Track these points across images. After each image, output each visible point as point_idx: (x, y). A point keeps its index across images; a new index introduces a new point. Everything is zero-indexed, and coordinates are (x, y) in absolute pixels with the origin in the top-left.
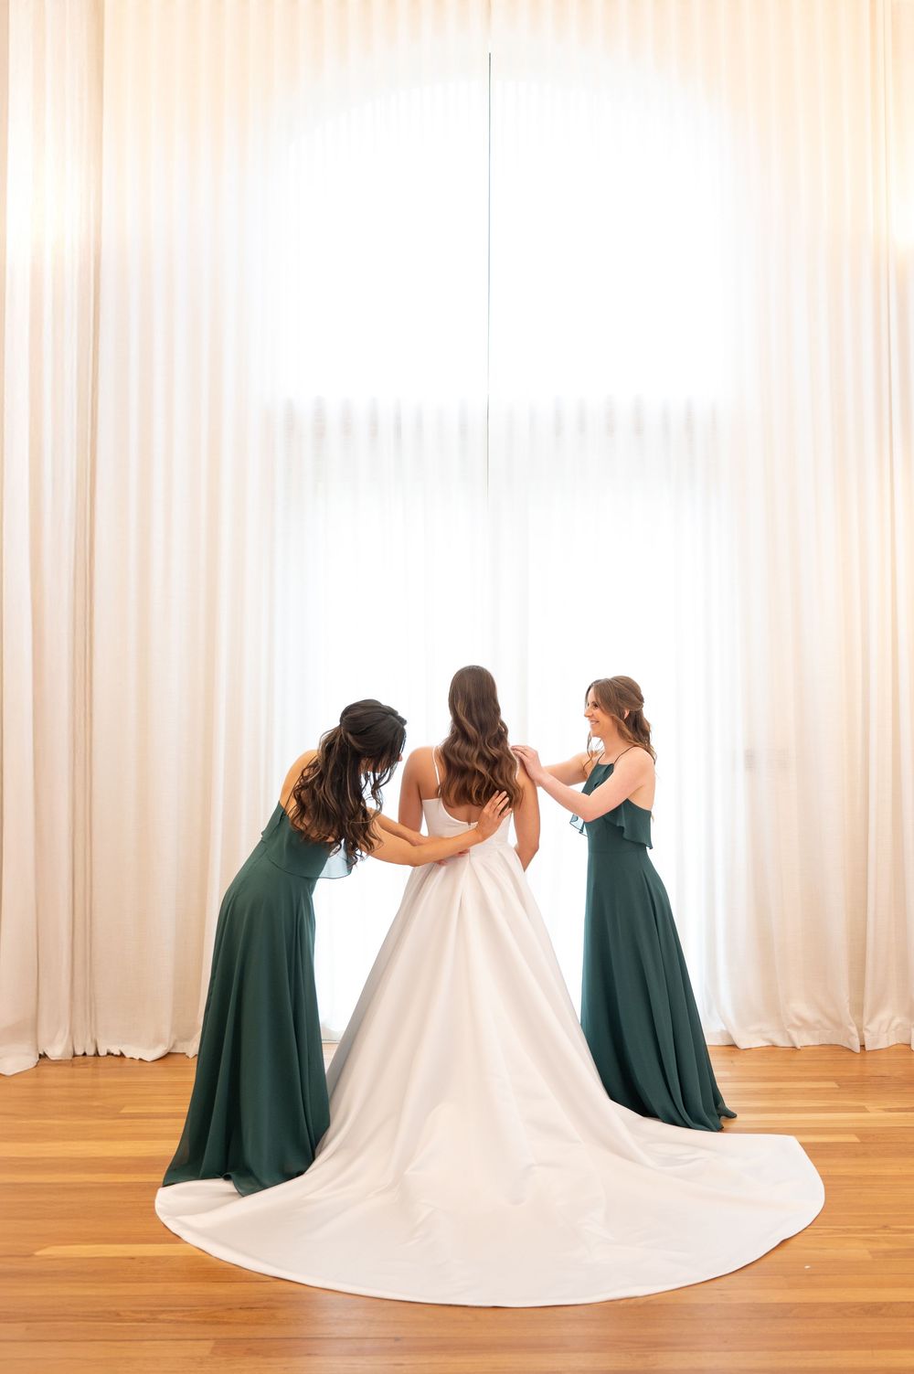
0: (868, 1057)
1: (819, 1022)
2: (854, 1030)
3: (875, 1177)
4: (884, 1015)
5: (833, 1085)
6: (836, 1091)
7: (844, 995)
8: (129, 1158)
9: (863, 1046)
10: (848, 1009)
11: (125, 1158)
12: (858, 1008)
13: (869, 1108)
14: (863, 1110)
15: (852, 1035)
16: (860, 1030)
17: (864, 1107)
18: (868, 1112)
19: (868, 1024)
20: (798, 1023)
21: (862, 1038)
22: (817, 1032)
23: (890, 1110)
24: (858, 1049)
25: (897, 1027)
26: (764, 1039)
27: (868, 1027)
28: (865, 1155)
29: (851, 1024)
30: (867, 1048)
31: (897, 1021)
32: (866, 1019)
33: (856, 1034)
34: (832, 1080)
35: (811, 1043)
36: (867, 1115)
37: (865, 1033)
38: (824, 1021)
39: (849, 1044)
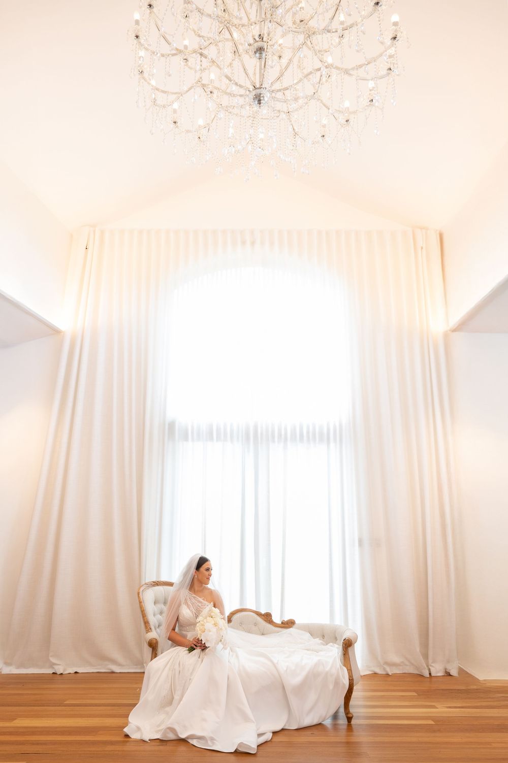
0: (433, 680)
1: (402, 662)
2: (425, 666)
3: (447, 743)
5: (415, 694)
6: (416, 697)
8: (71, 727)
9: (430, 674)
11: (68, 727)
13: (437, 706)
14: (434, 707)
15: (424, 669)
16: (428, 666)
18: (437, 708)
21: (429, 670)
22: (401, 667)
23: (450, 707)
24: (428, 676)
26: (370, 671)
28: (439, 731)
29: (423, 664)
30: (433, 675)
32: (430, 662)
33: (426, 668)
34: (414, 691)
35: (398, 672)
36: (437, 710)
37: (430, 667)
38: (406, 663)
39: (421, 673)
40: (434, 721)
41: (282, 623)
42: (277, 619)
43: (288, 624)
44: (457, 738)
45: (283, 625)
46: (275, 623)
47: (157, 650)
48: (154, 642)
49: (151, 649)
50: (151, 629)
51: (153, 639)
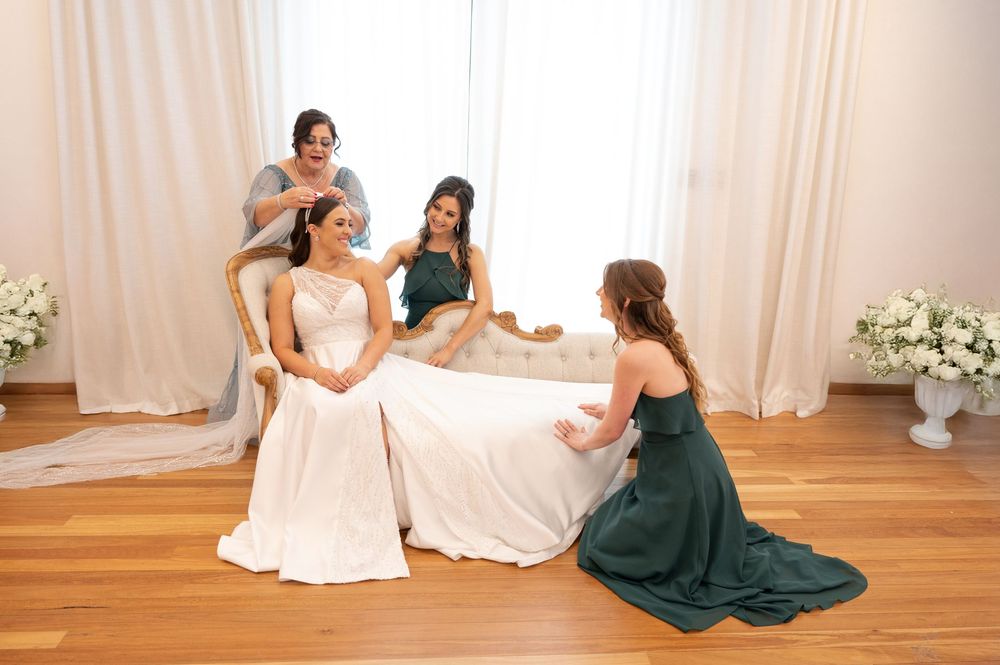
1: (725, 394)
2: (756, 402)
4: (777, 390)
5: (752, 453)
6: (758, 460)
7: (752, 376)
9: (760, 416)
10: (753, 387)
12: (760, 384)
13: (792, 479)
14: (786, 481)
15: (754, 406)
16: (760, 400)
17: (786, 478)
18: (792, 483)
19: (766, 397)
22: (723, 402)
23: (810, 482)
24: (757, 417)
25: (785, 399)
29: (754, 398)
30: (764, 415)
31: (786, 394)
32: (765, 393)
33: (757, 406)
34: (749, 448)
35: (717, 410)
36: (795, 487)
37: (763, 404)
38: (731, 394)
39: (749, 412)
41: (536, 332)
42: (526, 324)
43: (550, 333)
45: (539, 336)
46: (521, 331)
47: (275, 391)
48: (268, 374)
49: (263, 388)
50: (261, 347)
51: (267, 368)
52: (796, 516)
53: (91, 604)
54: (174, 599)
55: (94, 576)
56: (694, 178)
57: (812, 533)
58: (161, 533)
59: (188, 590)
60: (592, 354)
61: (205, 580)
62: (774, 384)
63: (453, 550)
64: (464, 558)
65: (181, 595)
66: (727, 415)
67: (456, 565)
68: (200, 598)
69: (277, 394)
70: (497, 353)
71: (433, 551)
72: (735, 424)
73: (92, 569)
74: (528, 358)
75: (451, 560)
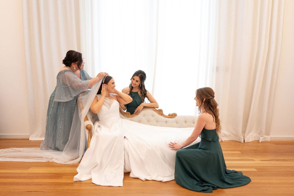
0: (245, 144)
1: (230, 135)
2: (242, 137)
4: (251, 134)
7: (240, 129)
10: (241, 132)
12: (244, 132)
15: (241, 139)
16: (244, 137)
19: (246, 136)
20: (223, 135)
24: (243, 142)
25: (254, 136)
27: (247, 137)
29: (241, 136)
30: (245, 141)
31: (255, 135)
32: (246, 135)
33: (243, 139)
34: (238, 151)
35: (227, 140)
36: (256, 162)
38: (232, 135)
39: (239, 140)
40: (256, 169)
41: (169, 115)
42: (166, 113)
43: (173, 116)
44: (274, 180)
45: (170, 116)
46: (164, 115)
47: (91, 131)
48: (89, 126)
49: (88, 131)
50: (88, 119)
51: (89, 125)
52: (255, 170)
53: (39, 191)
54: (62, 190)
55: (40, 183)
56: (217, 69)
57: (261, 175)
58: (59, 172)
59: (66, 188)
60: (186, 122)
61: (71, 185)
62: (250, 132)
63: (143, 177)
64: (147, 180)
65: (65, 189)
66: (231, 141)
67: (144, 182)
68: (69, 189)
69: (92, 132)
70: (157, 121)
71: (138, 178)
72: (234, 144)
73: (39, 182)
74: (166, 123)
75: (143, 181)
